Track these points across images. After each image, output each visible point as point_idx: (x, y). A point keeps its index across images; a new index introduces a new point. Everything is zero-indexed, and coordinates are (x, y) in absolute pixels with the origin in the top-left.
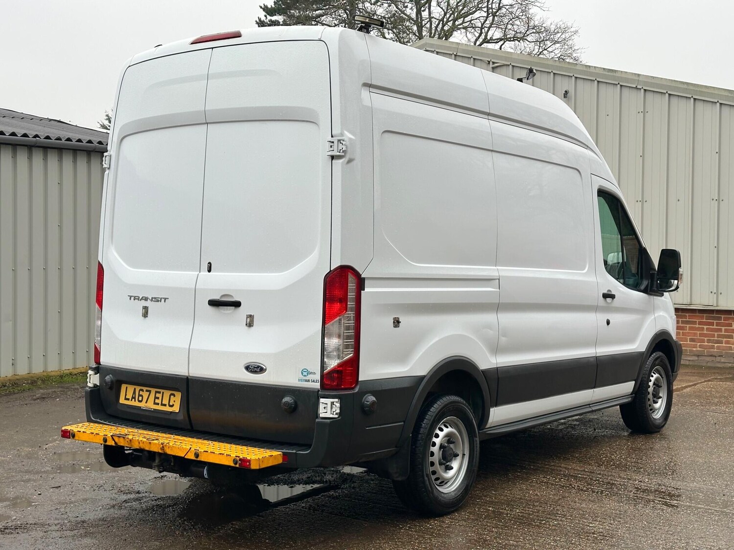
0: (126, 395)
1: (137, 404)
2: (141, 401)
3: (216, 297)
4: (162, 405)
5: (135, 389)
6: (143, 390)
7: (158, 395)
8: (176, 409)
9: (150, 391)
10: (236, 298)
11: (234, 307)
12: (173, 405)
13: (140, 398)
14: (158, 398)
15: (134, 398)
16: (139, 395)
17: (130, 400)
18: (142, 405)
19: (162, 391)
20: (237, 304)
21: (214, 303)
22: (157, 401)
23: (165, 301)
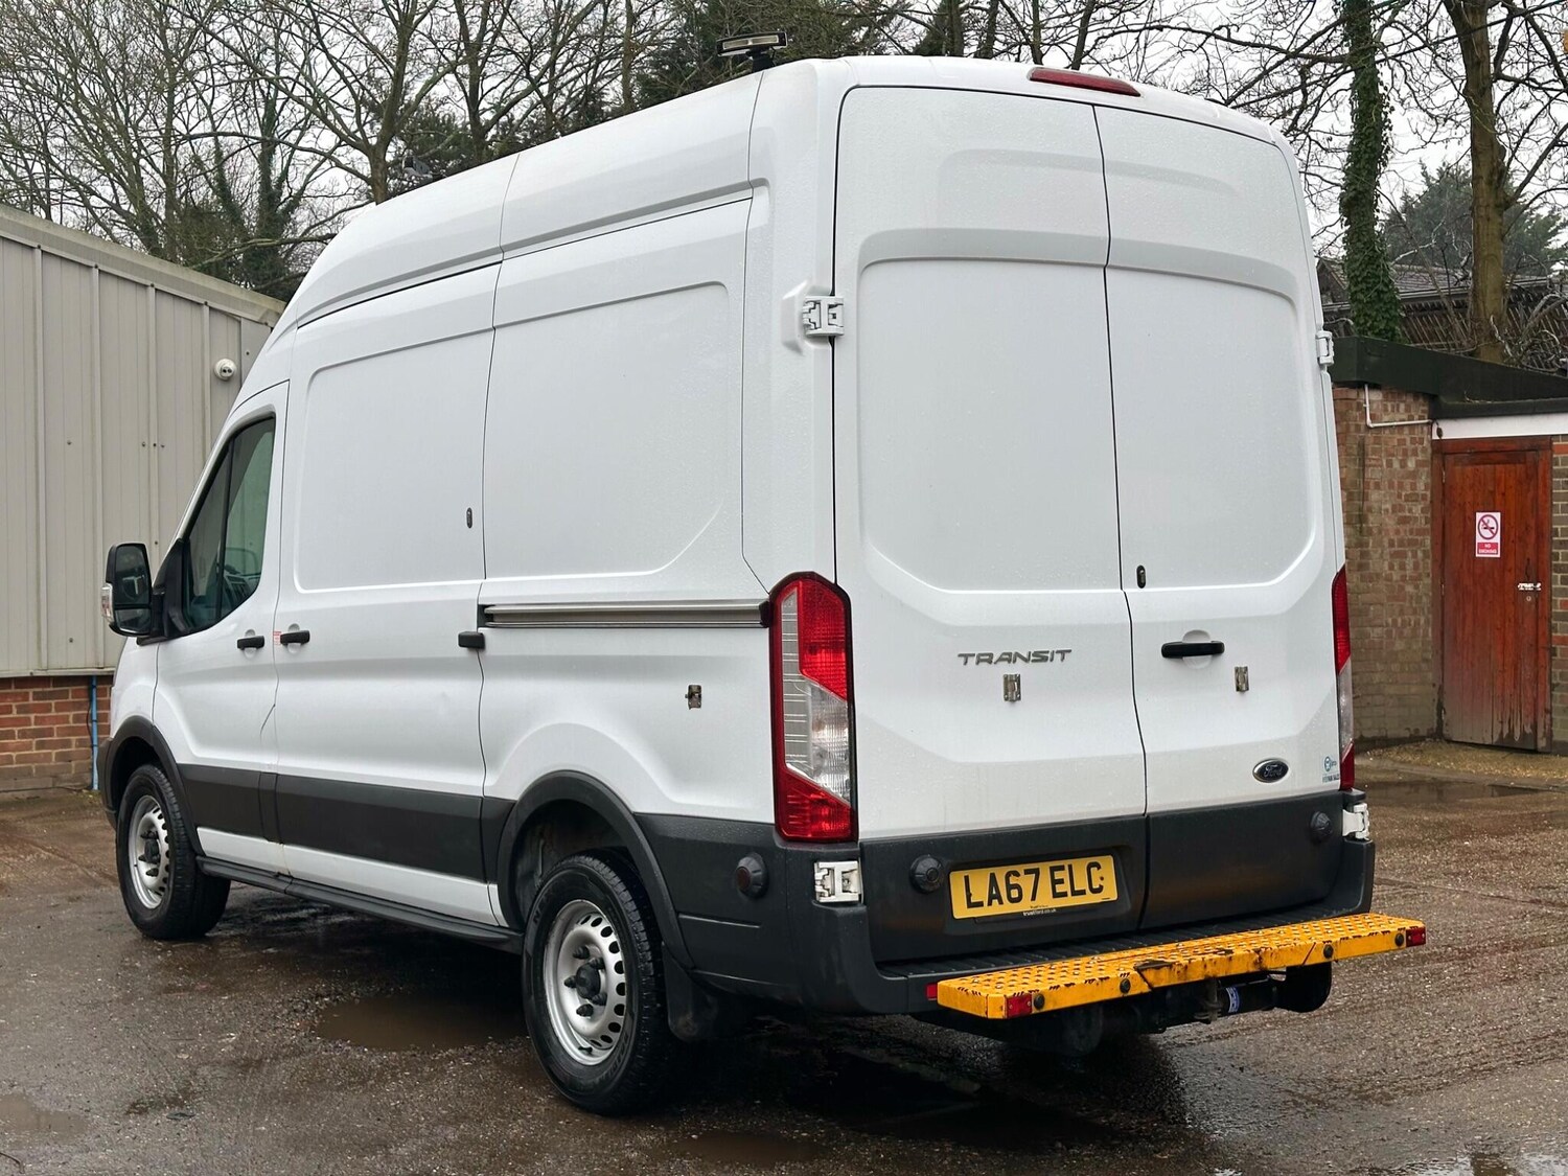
0: (969, 896)
1: (1008, 908)
2: (1019, 899)
3: (1177, 638)
4: (1075, 893)
5: (993, 877)
6: (1017, 874)
7: (1058, 875)
8: (1110, 893)
9: (1036, 872)
10: (1213, 638)
11: (1210, 656)
12: (1101, 888)
13: (1015, 894)
14: (1061, 881)
15: (994, 896)
16: (1009, 887)
17: (986, 903)
18: (1025, 906)
19: (1066, 863)
20: (1215, 649)
21: (1172, 652)
22: (1060, 888)
23: (1063, 659)
